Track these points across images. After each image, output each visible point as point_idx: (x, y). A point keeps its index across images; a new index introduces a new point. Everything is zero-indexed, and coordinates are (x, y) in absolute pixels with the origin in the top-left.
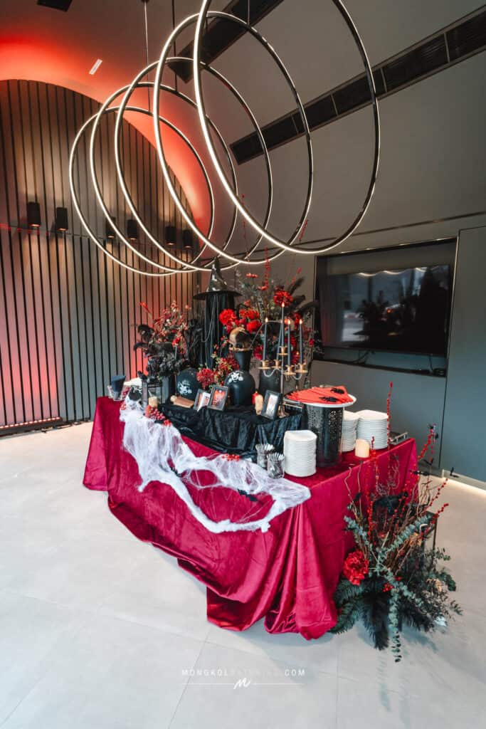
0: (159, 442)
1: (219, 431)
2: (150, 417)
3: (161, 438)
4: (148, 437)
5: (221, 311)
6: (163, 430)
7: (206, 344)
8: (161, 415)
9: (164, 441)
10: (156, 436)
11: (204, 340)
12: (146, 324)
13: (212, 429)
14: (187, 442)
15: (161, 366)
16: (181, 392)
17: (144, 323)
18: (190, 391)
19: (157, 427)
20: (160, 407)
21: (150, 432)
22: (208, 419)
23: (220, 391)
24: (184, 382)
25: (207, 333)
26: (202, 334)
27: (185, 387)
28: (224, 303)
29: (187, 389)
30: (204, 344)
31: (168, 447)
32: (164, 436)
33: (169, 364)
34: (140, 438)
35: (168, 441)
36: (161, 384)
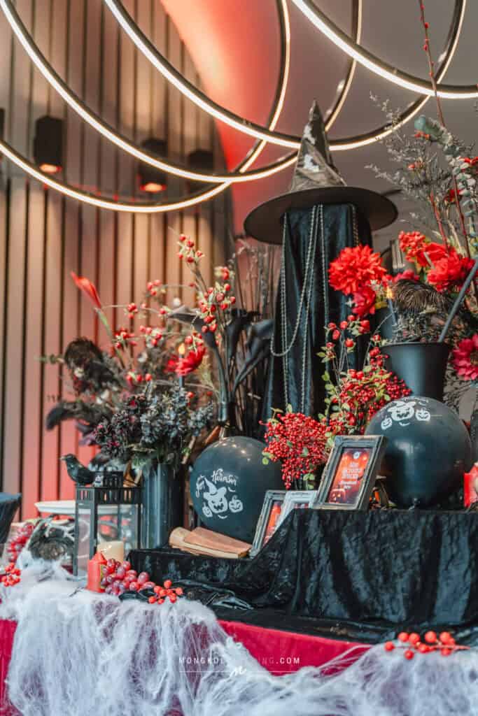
0: (134, 660)
1: (359, 582)
2: (102, 591)
3: (145, 644)
4: (96, 653)
5: (333, 256)
6: (150, 617)
7: (288, 364)
8: (143, 576)
9: (153, 652)
10: (125, 638)
11: (278, 348)
12: (91, 337)
13: (329, 580)
14: (241, 636)
15: (143, 419)
16: (207, 512)
17: (88, 334)
18: (236, 506)
19: (130, 611)
20: (135, 559)
21: (105, 633)
22: (314, 547)
23: (357, 455)
24: (218, 475)
25: (291, 330)
26: (272, 336)
27: (223, 490)
28: (342, 233)
29: (229, 497)
30: (279, 361)
31: (170, 669)
32: (153, 636)
33: (170, 415)
34: (67, 665)
35: (169, 650)
36: (138, 495)
